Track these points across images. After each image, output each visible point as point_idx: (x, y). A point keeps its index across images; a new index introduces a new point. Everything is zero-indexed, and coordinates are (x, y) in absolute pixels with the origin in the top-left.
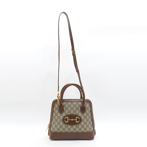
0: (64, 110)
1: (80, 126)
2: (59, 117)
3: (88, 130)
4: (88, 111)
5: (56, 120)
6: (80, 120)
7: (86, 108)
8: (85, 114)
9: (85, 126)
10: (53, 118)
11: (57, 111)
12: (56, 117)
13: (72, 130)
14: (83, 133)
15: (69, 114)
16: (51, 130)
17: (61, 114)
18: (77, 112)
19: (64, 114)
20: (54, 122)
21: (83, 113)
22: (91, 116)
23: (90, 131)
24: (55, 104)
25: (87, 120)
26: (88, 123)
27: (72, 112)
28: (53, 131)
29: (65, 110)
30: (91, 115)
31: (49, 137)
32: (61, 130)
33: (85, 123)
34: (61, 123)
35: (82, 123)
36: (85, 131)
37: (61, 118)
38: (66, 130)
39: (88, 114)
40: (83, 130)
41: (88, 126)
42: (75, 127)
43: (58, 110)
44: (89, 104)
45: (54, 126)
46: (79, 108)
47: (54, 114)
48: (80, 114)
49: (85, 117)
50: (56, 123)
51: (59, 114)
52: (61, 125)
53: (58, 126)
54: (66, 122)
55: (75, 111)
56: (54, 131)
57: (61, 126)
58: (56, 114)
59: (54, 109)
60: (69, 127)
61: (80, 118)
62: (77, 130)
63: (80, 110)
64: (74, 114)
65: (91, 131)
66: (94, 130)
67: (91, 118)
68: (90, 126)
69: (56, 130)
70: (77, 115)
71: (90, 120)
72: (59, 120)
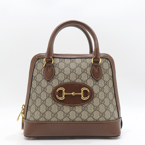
0: (56, 74)
1: (90, 107)
2: (44, 89)
3: (108, 116)
4: (106, 77)
5: (38, 96)
6: (90, 94)
7: (103, 70)
8: (101, 83)
9: (102, 108)
10: (31, 92)
11: (39, 77)
12: (39, 90)
13: (73, 116)
14: (97, 123)
15: (66, 82)
16: (28, 117)
17: (48, 81)
18: (84, 77)
19: (55, 83)
20: (34, 99)
21: (97, 81)
22: (113, 88)
23: (112, 119)
24: (37, 62)
25: (106, 96)
26: (107, 102)
27: (73, 78)
28: (32, 119)
29: (57, 72)
30: (114, 86)
31: (23, 131)
32: (48, 116)
33: (102, 102)
34: (49, 101)
35: (96, 101)
36: (102, 119)
37: (50, 90)
38: (60, 116)
39: (106, 84)
40: (96, 116)
41: (107, 108)
42: (79, 109)
43: (42, 73)
44: (109, 62)
45: (33, 109)
46: (89, 70)
47: (34, 84)
48: (90, 83)
49: (102, 89)
50: (38, 102)
51: (44, 83)
52: (49, 105)
53: (43, 109)
54: (60, 99)
55: (79, 76)
56: (34, 120)
57: (48, 109)
58: (39, 84)
59: (35, 74)
60: (67, 109)
61: (91, 89)
62: (85, 116)
63: (89, 74)
64: (78, 82)
65: (114, 119)
66: (119, 117)
67: (113, 91)
68: (112, 108)
69: (37, 116)
70: (84, 84)
71: (111, 96)
72: (44, 96)
